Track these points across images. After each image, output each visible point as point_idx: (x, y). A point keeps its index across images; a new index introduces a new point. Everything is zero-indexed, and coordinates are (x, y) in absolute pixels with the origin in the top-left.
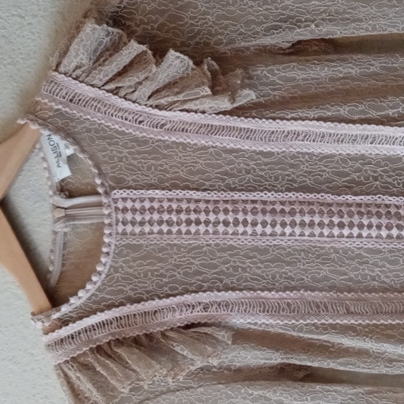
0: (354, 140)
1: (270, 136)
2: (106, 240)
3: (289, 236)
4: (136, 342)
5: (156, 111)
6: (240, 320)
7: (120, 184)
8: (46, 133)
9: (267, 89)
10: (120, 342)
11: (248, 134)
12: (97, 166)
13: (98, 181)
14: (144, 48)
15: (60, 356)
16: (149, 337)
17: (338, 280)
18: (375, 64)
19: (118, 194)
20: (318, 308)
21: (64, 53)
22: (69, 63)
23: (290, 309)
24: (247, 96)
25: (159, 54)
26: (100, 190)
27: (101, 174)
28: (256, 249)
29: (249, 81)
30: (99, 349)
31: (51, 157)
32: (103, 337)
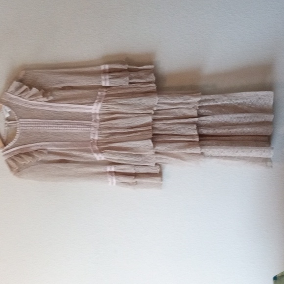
0: (76, 108)
1: (57, 107)
2: (18, 130)
3: (61, 130)
4: (25, 154)
5: (30, 101)
6: (49, 149)
7: (21, 118)
8: (3, 106)
9: (56, 97)
10: (21, 154)
11: (51, 107)
12: (16, 113)
13: (16, 117)
14: (27, 87)
15: (6, 158)
16: (28, 153)
17: (72, 140)
18: (80, 92)
19: (21, 120)
20: (67, 146)
21: (9, 88)
22: (10, 90)
23: (61, 146)
24: (51, 98)
25: (31, 88)
26: (16, 119)
27: (17, 115)
28: (53, 133)
29: (51, 95)
30: (16, 156)
31: (5, 112)
32: (17, 153)
